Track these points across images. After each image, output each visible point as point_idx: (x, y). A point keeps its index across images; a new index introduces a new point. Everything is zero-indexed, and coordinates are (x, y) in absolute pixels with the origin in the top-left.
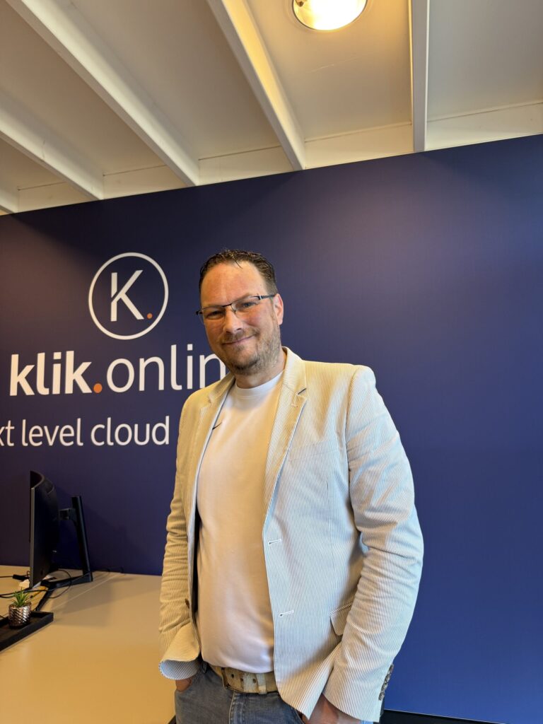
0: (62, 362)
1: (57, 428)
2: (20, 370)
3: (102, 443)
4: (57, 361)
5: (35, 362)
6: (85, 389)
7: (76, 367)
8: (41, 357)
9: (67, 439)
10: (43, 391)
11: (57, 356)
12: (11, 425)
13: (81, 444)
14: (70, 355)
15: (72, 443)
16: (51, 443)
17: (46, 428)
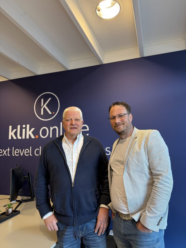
1: (24, 150)
2: (12, 131)
3: (38, 155)
4: (24, 128)
5: (17, 128)
6: (33, 137)
7: (30, 130)
8: (19, 127)
10: (19, 138)
11: (24, 126)
13: (31, 155)
14: (28, 126)
15: (28, 155)
16: (22, 155)
17: (20, 150)
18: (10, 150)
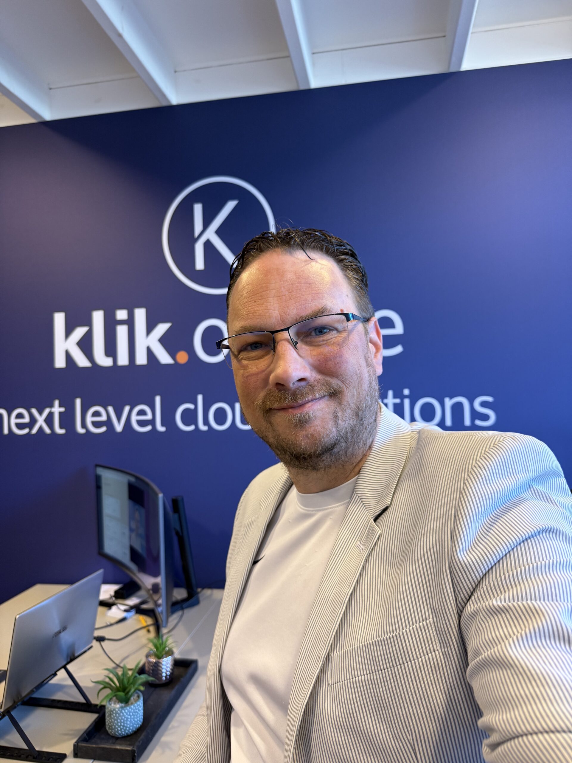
0: (130, 322)
1: (127, 409)
2: (68, 332)
3: (192, 428)
4: (122, 322)
5: (88, 322)
6: (164, 358)
7: (150, 329)
8: (98, 317)
9: (141, 423)
10: (104, 361)
11: (122, 314)
12: (60, 406)
13: (160, 428)
14: (140, 314)
15: (149, 428)
16: (119, 428)
17: (111, 409)
18: (62, 409)
